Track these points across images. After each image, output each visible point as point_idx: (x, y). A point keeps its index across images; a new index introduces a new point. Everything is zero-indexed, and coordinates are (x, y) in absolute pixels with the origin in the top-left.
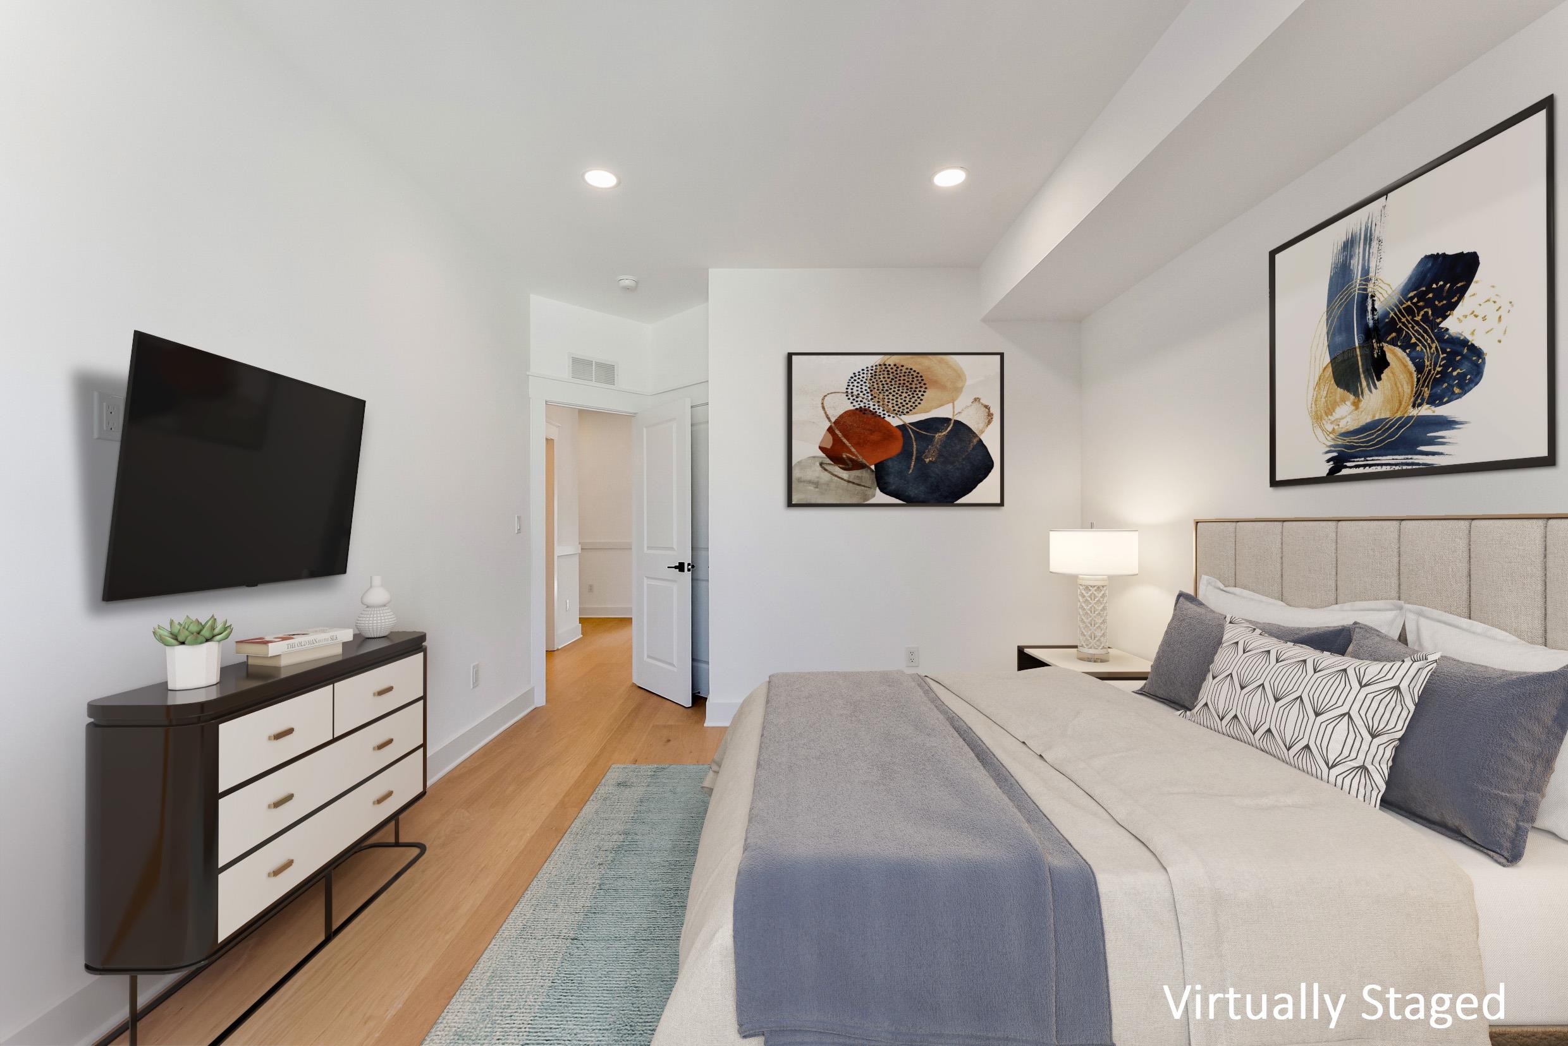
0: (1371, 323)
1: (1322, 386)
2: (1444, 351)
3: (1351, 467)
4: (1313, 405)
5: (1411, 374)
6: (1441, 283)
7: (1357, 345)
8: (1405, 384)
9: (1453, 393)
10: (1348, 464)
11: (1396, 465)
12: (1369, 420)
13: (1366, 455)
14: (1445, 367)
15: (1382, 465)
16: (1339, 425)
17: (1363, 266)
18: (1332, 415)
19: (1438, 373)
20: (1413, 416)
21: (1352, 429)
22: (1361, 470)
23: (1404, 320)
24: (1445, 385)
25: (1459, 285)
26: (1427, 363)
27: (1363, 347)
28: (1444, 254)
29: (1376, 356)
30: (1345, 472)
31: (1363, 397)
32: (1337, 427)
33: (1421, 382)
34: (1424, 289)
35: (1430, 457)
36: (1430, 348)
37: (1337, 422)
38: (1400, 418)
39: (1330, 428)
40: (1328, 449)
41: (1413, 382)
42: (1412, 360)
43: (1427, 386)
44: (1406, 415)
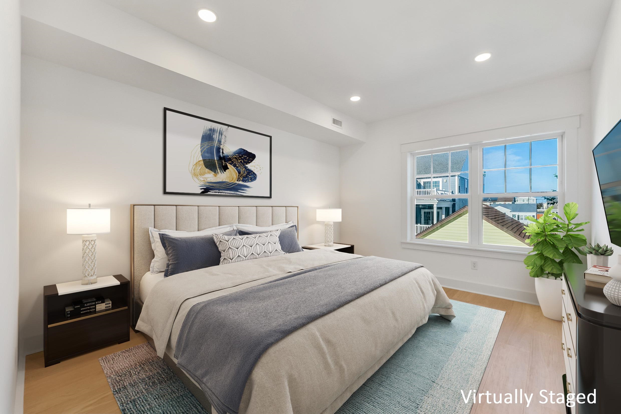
0: (222, 156)
1: (198, 166)
2: (246, 171)
3: (212, 192)
4: (193, 170)
5: (236, 173)
6: (246, 156)
7: (216, 159)
8: (234, 175)
9: (249, 181)
10: (211, 191)
11: (231, 194)
12: (221, 181)
13: (219, 190)
14: (247, 175)
15: (226, 193)
16: (207, 179)
17: (218, 140)
18: (203, 176)
19: (245, 175)
20: (237, 183)
21: (213, 182)
22: (217, 193)
23: (234, 160)
24: (247, 179)
25: (251, 159)
26: (241, 172)
27: (218, 161)
28: (247, 151)
29: (224, 165)
30: (209, 193)
31: (218, 174)
32: (206, 180)
33: (240, 176)
34: (241, 155)
35: (243, 193)
36: (243, 169)
37: (206, 178)
38: (233, 183)
39: (203, 179)
40: (201, 185)
41: (237, 175)
42: (237, 170)
43: (242, 177)
44: (235, 182)
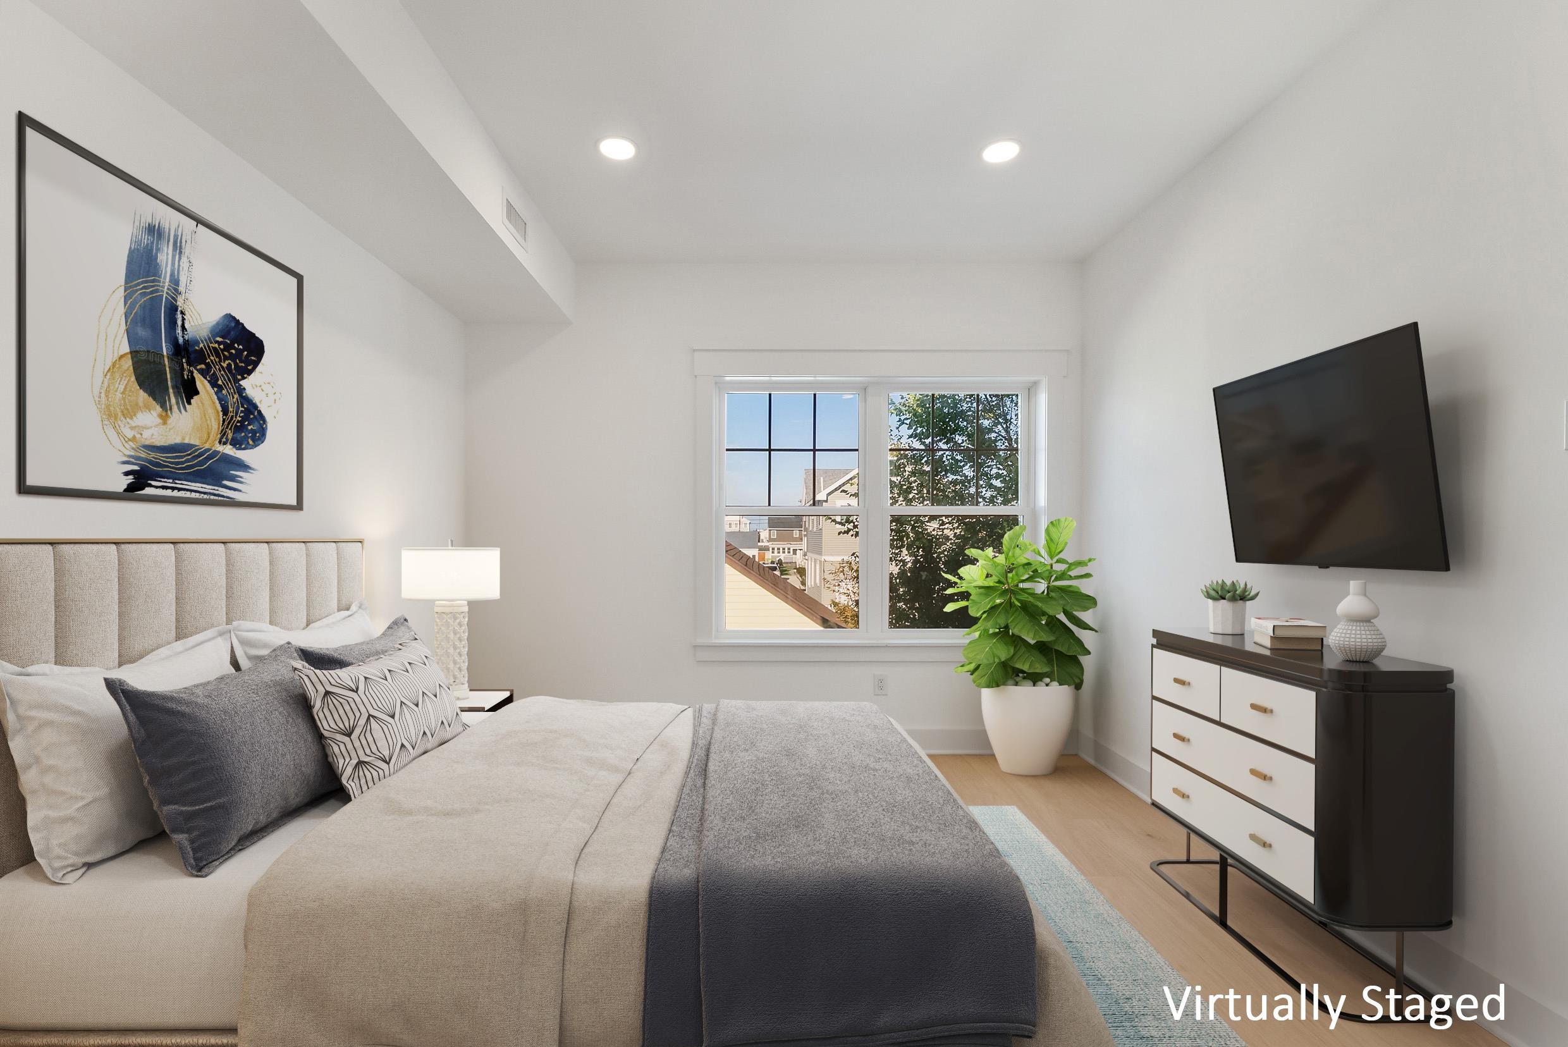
0: (181, 340)
1: (117, 376)
2: (243, 407)
3: (157, 487)
4: (103, 395)
5: (218, 412)
6: (241, 347)
7: (165, 353)
8: (213, 420)
9: (248, 443)
10: (153, 483)
11: (205, 493)
12: (178, 440)
13: (175, 477)
14: (244, 419)
15: (191, 491)
16: (141, 434)
17: (172, 275)
18: (131, 418)
19: (238, 422)
20: (219, 452)
21: (158, 444)
22: (168, 493)
23: (212, 358)
24: (243, 434)
25: (253, 358)
26: (231, 409)
27: (172, 360)
28: (242, 324)
29: (186, 377)
30: (148, 491)
31: (171, 413)
32: (140, 436)
33: (226, 423)
34: (229, 342)
35: (232, 492)
36: (233, 398)
37: (140, 429)
38: (209, 450)
39: (129, 434)
40: (126, 459)
41: (219, 420)
42: (220, 399)
43: (231, 429)
44: (213, 449)
